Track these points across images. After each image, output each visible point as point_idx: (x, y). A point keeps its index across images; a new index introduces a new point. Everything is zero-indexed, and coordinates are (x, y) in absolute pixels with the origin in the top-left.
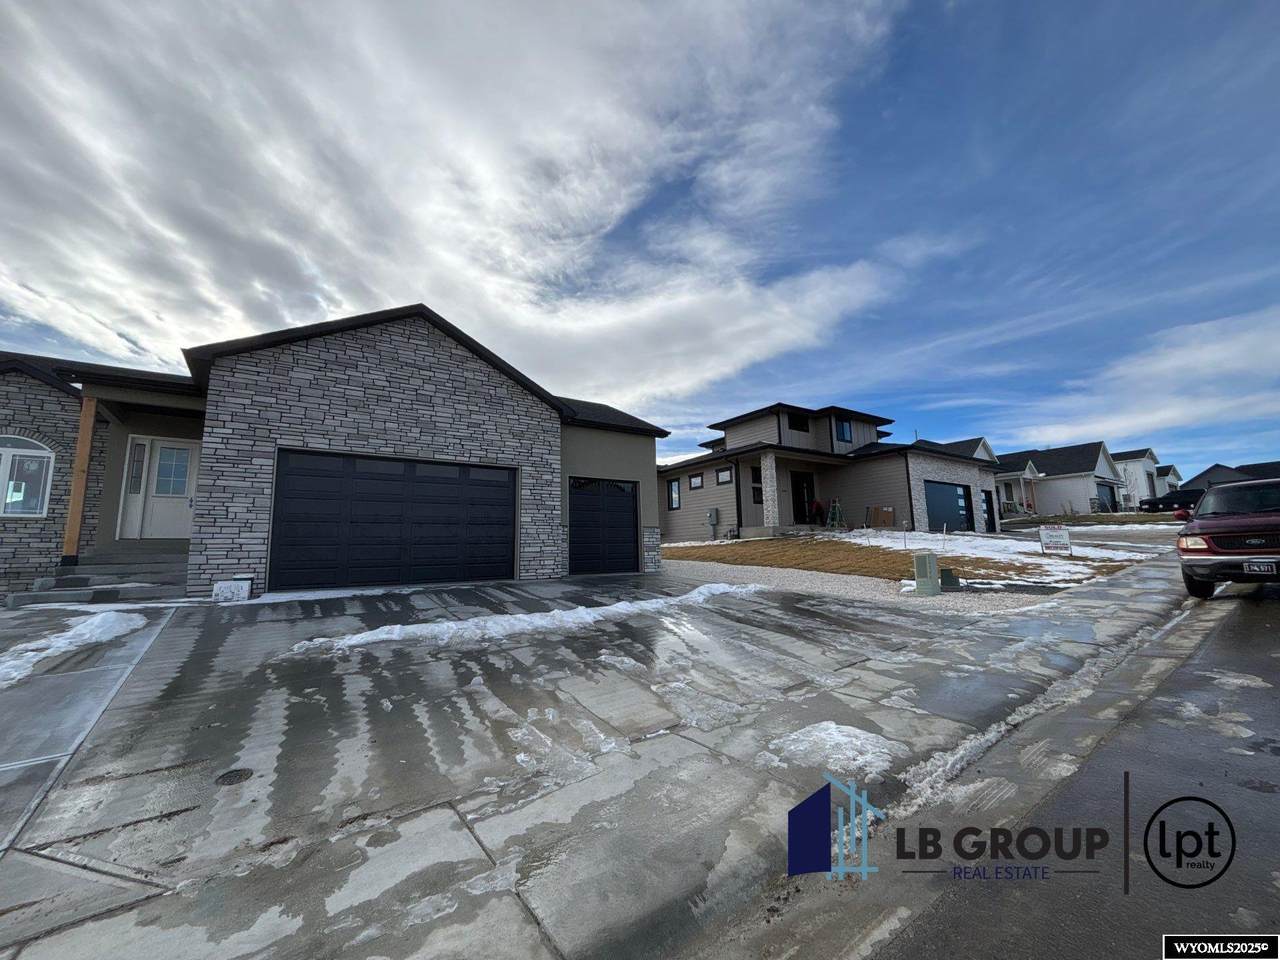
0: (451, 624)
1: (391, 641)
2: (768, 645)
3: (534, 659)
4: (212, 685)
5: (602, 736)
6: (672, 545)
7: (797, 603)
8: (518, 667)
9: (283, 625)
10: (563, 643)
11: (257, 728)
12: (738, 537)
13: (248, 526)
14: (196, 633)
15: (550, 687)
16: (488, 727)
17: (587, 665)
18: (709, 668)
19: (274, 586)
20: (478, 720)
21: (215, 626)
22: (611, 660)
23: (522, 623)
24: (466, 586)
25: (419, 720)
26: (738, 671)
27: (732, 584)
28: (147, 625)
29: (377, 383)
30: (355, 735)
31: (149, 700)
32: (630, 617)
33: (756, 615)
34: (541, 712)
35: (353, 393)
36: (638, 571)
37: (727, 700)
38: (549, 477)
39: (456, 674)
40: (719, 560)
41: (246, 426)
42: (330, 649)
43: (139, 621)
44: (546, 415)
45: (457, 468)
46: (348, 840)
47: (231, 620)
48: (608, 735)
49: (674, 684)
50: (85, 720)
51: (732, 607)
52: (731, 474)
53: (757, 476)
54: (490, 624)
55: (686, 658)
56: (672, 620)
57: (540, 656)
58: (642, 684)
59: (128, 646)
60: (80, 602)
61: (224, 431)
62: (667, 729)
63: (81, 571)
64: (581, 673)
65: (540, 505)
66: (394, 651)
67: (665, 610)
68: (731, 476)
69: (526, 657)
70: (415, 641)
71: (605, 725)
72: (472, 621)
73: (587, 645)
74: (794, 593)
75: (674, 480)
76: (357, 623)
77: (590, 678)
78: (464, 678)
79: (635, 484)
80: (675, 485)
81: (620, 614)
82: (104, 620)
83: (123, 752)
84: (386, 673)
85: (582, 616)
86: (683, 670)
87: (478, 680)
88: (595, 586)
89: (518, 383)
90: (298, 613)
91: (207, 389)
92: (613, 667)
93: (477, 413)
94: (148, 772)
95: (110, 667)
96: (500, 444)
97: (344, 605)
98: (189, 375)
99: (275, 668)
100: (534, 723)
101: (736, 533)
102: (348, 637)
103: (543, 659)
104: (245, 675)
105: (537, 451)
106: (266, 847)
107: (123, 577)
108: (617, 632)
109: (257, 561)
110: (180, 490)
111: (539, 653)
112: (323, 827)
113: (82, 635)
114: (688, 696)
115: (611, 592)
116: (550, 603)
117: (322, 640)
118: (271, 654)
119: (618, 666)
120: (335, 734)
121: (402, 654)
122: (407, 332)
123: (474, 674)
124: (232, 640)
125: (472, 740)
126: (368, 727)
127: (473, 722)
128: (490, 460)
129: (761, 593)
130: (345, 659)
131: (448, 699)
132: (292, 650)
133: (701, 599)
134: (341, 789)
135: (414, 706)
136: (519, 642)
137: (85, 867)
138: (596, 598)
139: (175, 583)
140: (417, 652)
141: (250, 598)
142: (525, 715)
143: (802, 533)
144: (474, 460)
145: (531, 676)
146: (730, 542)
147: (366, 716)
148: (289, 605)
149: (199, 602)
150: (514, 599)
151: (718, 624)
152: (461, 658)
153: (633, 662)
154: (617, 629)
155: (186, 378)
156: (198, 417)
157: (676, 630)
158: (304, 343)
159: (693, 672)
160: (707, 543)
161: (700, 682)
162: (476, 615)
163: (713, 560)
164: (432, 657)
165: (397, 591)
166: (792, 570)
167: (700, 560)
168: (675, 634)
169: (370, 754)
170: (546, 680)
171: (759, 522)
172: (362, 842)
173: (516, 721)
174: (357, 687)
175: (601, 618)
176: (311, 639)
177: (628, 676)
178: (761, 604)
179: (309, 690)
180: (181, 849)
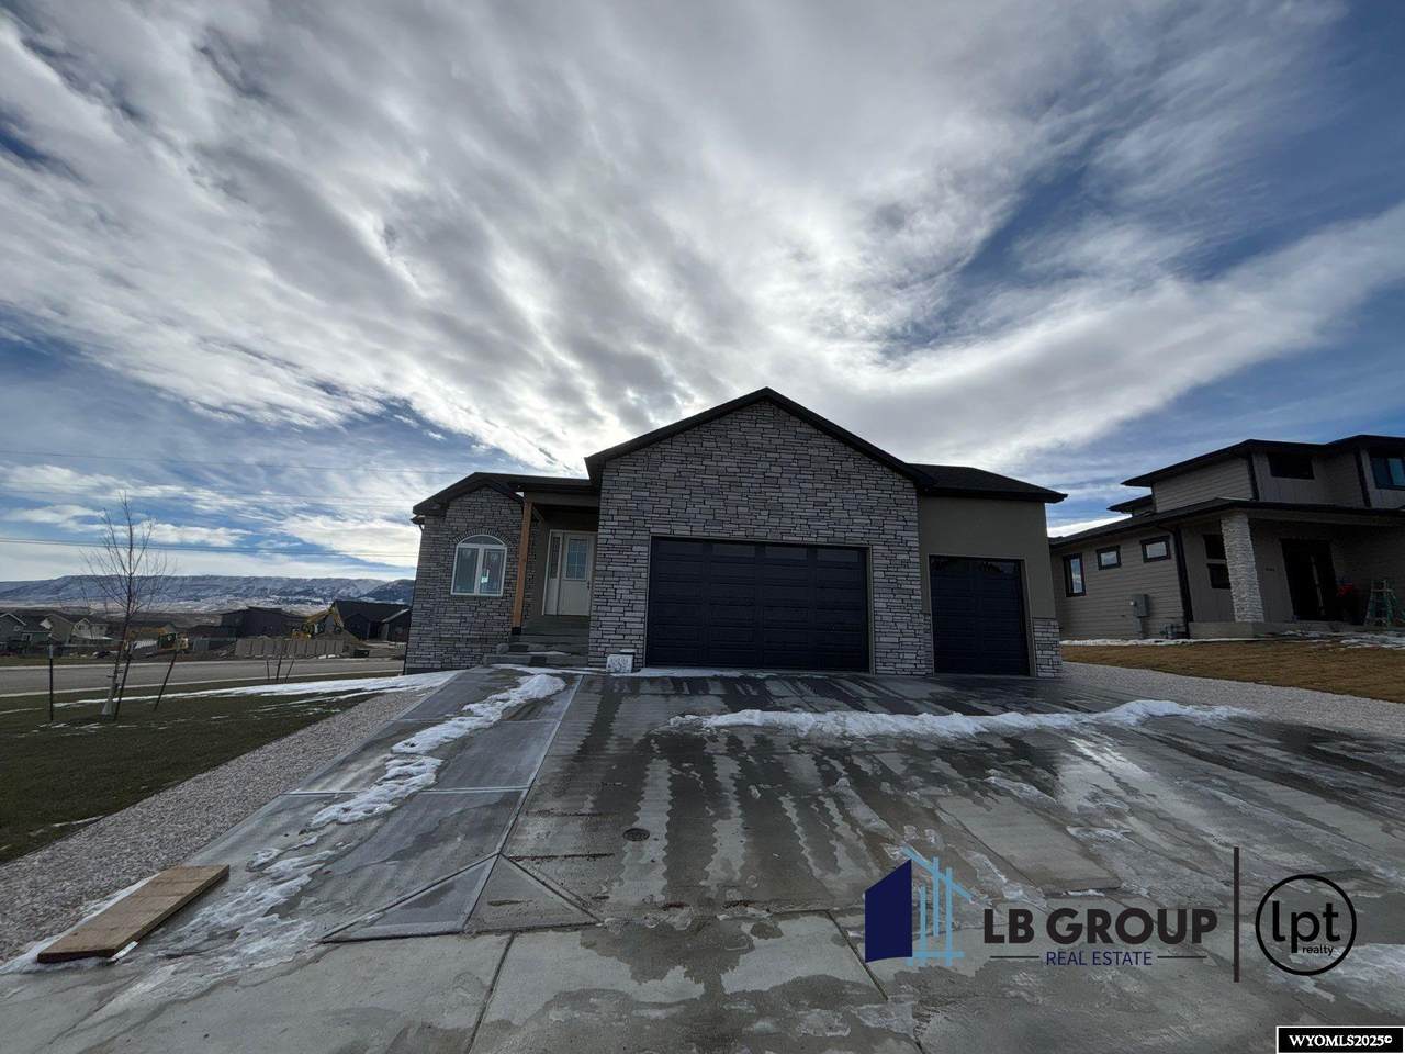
0: (809, 715)
1: (752, 726)
2: (1266, 802)
3: (904, 768)
4: (612, 747)
5: (1004, 879)
6: (1076, 642)
7: (1316, 742)
8: (887, 774)
9: (659, 698)
10: (938, 754)
11: (648, 792)
12: (1187, 635)
13: (631, 606)
14: (599, 698)
15: (929, 805)
16: (860, 837)
17: (973, 786)
18: (1159, 819)
19: (651, 661)
20: (849, 827)
21: (612, 694)
22: (1005, 784)
23: (885, 725)
24: (818, 675)
25: (788, 814)
26: (1213, 831)
27: (1184, 702)
28: (565, 689)
29: (729, 470)
30: (729, 818)
31: (573, 752)
32: (1024, 732)
33: (1235, 753)
34: (920, 831)
35: (710, 481)
36: (1028, 674)
37: (1198, 870)
38: (905, 557)
39: (820, 771)
40: (1153, 668)
41: (627, 518)
42: (700, 726)
43: (561, 684)
44: (899, 486)
45: (805, 550)
46: (732, 922)
47: (621, 690)
48: (1011, 879)
49: (1103, 832)
50: (535, 763)
51: (1189, 736)
52: (1167, 546)
53: (1215, 547)
54: (849, 720)
55: (1117, 798)
56: (1089, 744)
57: (912, 766)
58: (1055, 823)
59: (556, 703)
60: (524, 664)
61: (613, 523)
62: (1099, 890)
63: (523, 640)
64: (966, 795)
65: (896, 588)
66: (756, 736)
67: (1076, 729)
68: (1168, 550)
69: (896, 764)
70: (775, 729)
71: (1005, 864)
72: (830, 715)
73: (971, 761)
74: (1306, 727)
75: (1075, 557)
76: (719, 703)
77: (977, 802)
78: (829, 778)
79: (1018, 563)
80: (1075, 563)
81: (1010, 727)
82: (540, 680)
83: (559, 794)
84: (751, 759)
85: (958, 725)
86: (1117, 814)
87: (843, 781)
88: (970, 689)
89: (865, 455)
90: (670, 689)
91: (601, 489)
92: (1009, 793)
93: (823, 490)
94: (577, 814)
95: (547, 721)
96: (847, 522)
97: (707, 685)
98: (588, 478)
99: (658, 739)
100: (913, 843)
101: (1183, 630)
102: (714, 717)
103: (914, 769)
104: (636, 742)
105: (891, 527)
106: (667, 907)
107: (549, 646)
108: (1007, 750)
109: (637, 637)
110: (580, 575)
111: (911, 761)
112: (710, 903)
113: (527, 692)
114: (1129, 852)
115: (995, 698)
116: (917, 705)
117: (692, 717)
118: (653, 725)
119: (1015, 793)
120: (712, 813)
121: (765, 740)
122: (754, 418)
123: (840, 775)
124: (624, 708)
125: (844, 848)
126: (740, 812)
127: (843, 828)
128: (837, 540)
129: (1240, 721)
130: (713, 739)
131: (815, 798)
132: (669, 724)
133: (1132, 720)
134: (722, 870)
135: (781, 799)
136: (884, 745)
137: (543, 883)
138: (974, 704)
139: (579, 654)
140: (780, 741)
141: (633, 671)
142: (902, 832)
143: (1312, 634)
144: (822, 541)
145: (904, 788)
146: (1173, 642)
147: (737, 800)
148: (662, 680)
149: (598, 672)
150: (873, 695)
151: (1169, 759)
152: (824, 754)
153: (1036, 791)
154: (1008, 746)
155: (586, 480)
156: (595, 512)
157: (1096, 758)
158: (668, 441)
159: (1131, 819)
160: (1131, 642)
161: (1145, 835)
162: (833, 708)
163: (1147, 667)
164: (793, 748)
165: (753, 675)
166: (1295, 690)
167: (1122, 666)
168: (1096, 763)
169: (744, 840)
170: (922, 796)
171: (1225, 614)
172: (746, 928)
173: (891, 836)
174: (726, 769)
175: (985, 730)
176: (683, 715)
177: (1031, 808)
178: (1246, 737)
179: (686, 765)
180: (605, 889)
